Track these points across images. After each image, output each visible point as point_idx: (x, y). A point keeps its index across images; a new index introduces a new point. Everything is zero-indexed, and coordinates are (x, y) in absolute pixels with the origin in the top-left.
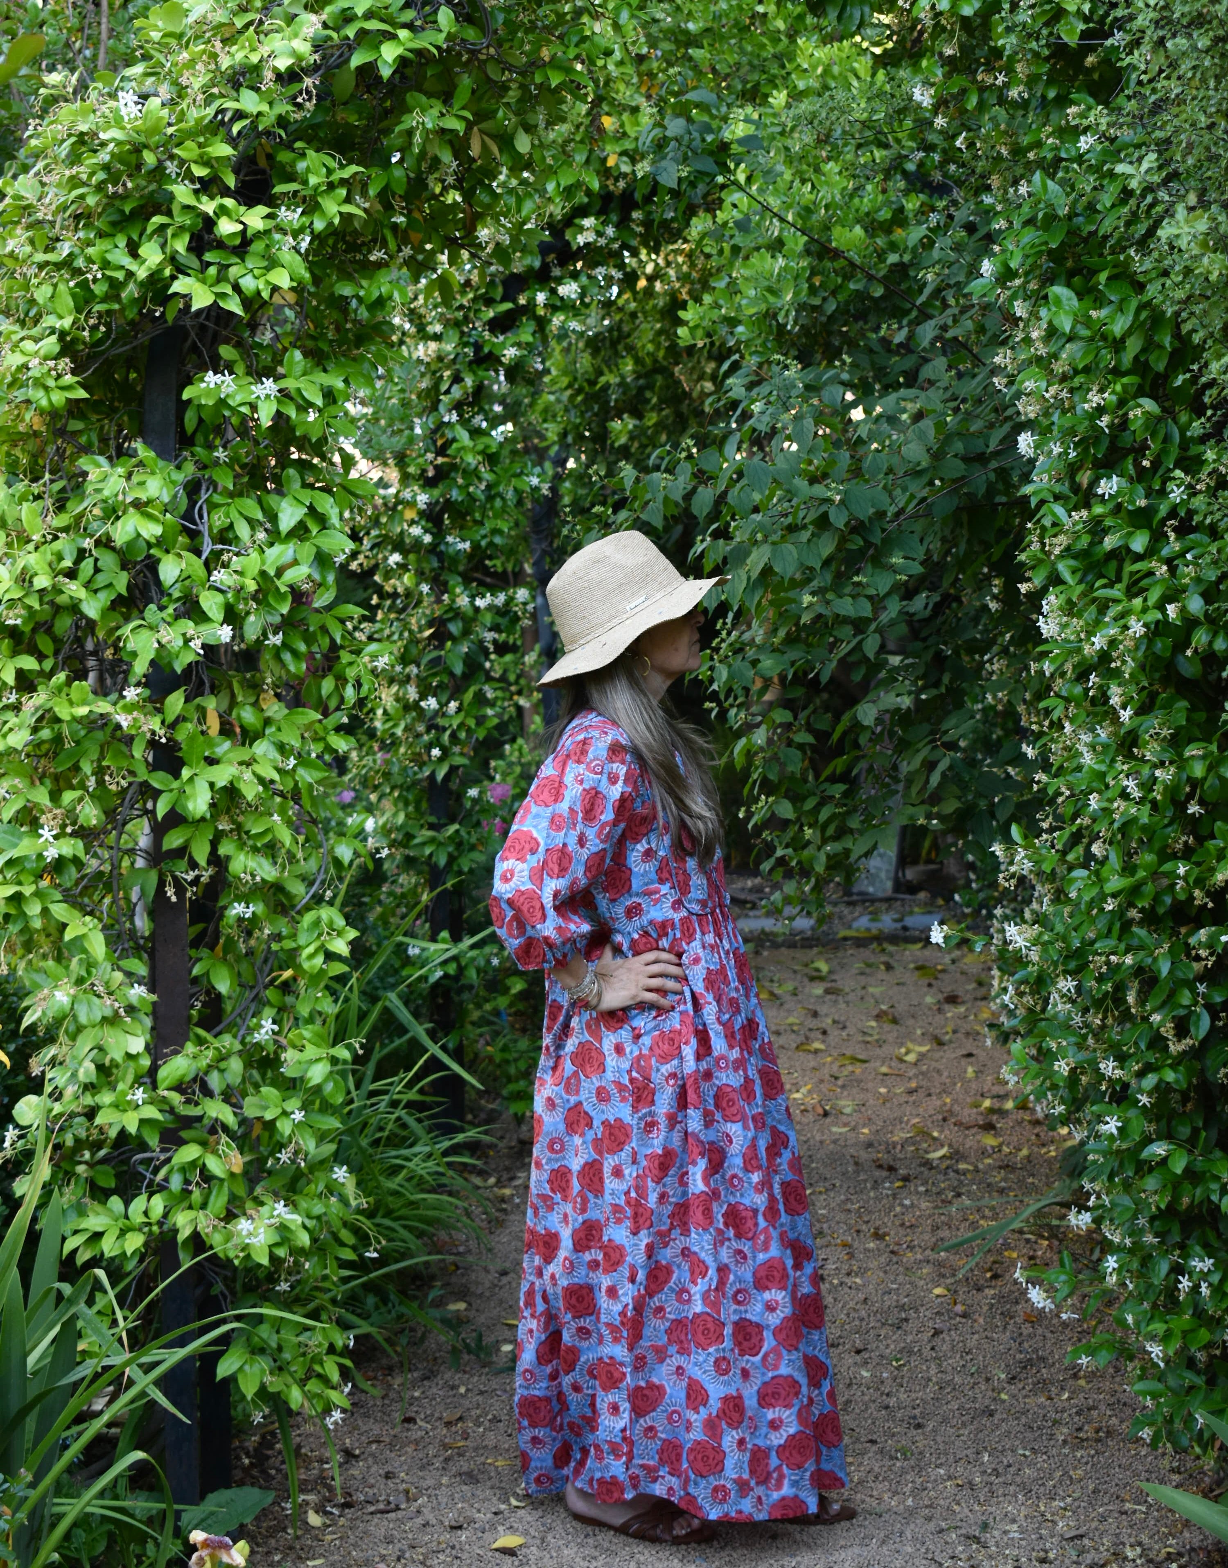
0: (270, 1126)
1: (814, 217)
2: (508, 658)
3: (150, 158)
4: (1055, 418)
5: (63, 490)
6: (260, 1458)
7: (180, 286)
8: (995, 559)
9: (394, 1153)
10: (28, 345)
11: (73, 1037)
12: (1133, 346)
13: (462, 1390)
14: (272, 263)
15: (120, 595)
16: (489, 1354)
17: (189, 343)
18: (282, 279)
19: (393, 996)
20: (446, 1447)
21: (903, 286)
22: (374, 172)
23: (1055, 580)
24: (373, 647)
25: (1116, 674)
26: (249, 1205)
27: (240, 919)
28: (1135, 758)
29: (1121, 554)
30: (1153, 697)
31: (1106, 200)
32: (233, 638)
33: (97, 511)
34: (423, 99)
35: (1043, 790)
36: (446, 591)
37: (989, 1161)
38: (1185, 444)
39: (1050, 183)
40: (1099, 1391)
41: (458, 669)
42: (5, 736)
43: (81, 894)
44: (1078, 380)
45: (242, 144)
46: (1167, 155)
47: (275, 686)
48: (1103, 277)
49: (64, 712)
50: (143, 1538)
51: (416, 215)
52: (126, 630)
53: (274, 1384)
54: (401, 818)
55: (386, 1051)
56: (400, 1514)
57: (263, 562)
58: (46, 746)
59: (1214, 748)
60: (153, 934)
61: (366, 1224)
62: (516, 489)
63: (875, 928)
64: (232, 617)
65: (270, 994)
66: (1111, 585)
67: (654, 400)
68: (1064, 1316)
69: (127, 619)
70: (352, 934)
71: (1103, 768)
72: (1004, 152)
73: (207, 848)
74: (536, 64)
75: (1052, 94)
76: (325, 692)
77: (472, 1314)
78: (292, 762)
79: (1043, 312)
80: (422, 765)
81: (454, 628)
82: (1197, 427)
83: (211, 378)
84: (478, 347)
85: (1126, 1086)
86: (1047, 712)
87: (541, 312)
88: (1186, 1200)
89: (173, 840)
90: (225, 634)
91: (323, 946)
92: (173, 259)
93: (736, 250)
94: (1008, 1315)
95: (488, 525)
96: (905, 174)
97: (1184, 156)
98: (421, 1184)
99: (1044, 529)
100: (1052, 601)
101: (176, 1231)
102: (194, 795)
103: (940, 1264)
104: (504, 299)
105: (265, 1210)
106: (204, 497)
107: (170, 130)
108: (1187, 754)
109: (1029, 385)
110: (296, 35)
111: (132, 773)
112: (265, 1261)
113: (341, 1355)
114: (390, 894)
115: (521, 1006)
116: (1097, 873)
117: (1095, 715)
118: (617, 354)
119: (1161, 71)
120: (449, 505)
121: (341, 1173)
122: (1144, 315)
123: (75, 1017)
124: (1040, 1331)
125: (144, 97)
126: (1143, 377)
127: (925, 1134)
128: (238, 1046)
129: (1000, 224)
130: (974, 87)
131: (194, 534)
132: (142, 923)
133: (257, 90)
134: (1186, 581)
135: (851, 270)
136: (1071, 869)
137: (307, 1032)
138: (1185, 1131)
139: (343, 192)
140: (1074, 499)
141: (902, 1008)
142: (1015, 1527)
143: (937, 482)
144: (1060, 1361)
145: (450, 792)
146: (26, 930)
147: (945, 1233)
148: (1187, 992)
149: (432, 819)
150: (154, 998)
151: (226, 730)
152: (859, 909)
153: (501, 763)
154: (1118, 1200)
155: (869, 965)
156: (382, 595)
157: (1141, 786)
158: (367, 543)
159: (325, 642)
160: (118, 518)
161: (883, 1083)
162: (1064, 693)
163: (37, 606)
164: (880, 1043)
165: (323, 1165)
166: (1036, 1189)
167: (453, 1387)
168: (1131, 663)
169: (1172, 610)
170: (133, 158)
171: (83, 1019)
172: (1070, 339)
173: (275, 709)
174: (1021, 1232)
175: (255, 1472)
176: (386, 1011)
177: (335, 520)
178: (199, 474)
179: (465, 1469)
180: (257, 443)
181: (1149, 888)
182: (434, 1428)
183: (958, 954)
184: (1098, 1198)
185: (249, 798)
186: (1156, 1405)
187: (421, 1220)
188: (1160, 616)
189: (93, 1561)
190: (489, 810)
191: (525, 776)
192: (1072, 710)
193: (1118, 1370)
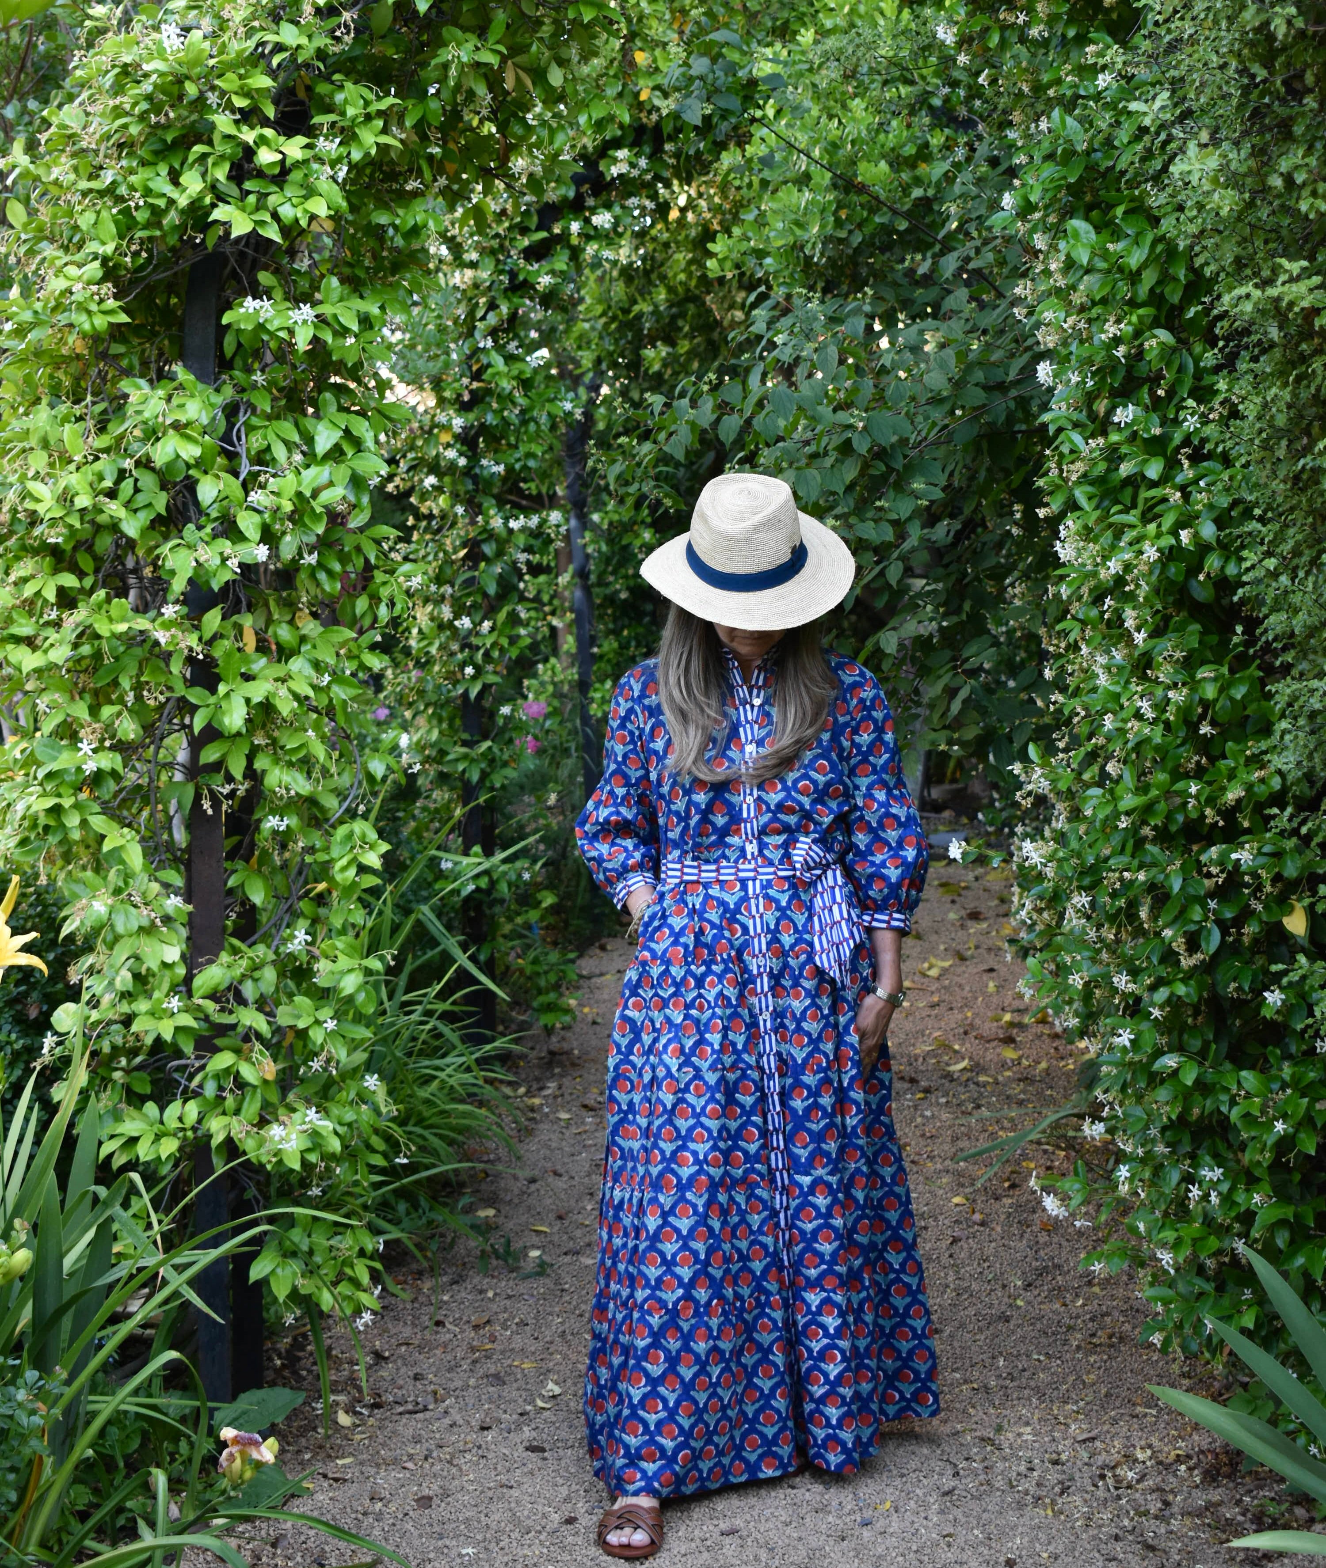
0: (302, 1034)
1: (841, 152)
2: (542, 578)
3: (192, 90)
4: (1073, 348)
5: (104, 412)
6: (292, 1359)
7: (220, 213)
8: (1014, 486)
9: (427, 1063)
10: (72, 270)
11: (111, 947)
12: (1149, 278)
13: (490, 1294)
14: (310, 192)
15: (159, 515)
16: (517, 1259)
17: (229, 269)
18: (320, 207)
19: (425, 908)
20: (473, 1349)
21: (928, 220)
22: (411, 104)
23: (1072, 506)
24: (407, 567)
25: (1131, 597)
26: (281, 1111)
27: (275, 832)
28: (1149, 679)
29: (1136, 481)
30: (1167, 619)
31: (1123, 136)
32: (269, 557)
33: (137, 433)
34: (459, 33)
35: (1059, 711)
36: (481, 513)
37: (1008, 1074)
38: (1199, 374)
39: (1069, 120)
40: (1113, 1298)
41: (492, 589)
42: (46, 652)
43: (120, 807)
44: (1095, 312)
45: (282, 76)
46: (1180, 93)
47: (310, 604)
48: (1120, 211)
49: (103, 628)
50: (176, 1436)
51: (452, 146)
52: (165, 549)
53: (306, 1286)
54: (435, 735)
55: (418, 962)
56: (428, 1414)
57: (299, 484)
58: (86, 662)
59: (1225, 670)
60: (189, 845)
61: (397, 1132)
62: (550, 414)
64: (268, 536)
65: (304, 905)
66: (1126, 511)
67: (687, 328)
68: (1077, 1224)
69: (166, 538)
70: (384, 847)
71: (1118, 689)
72: (1026, 89)
73: (243, 763)
75: (1071, 33)
76: (359, 611)
77: (501, 1220)
78: (327, 678)
79: (1062, 245)
80: (456, 682)
81: (488, 549)
82: (1210, 358)
83: (250, 303)
84: (513, 275)
85: (1138, 1000)
86: (1065, 633)
87: (575, 241)
88: (1196, 1111)
89: (210, 754)
90: (262, 553)
91: (355, 859)
92: (213, 188)
93: (764, 183)
94: (1025, 1224)
95: (523, 449)
96: (931, 107)
97: (1198, 95)
98: (452, 1095)
99: (1062, 456)
100: (1070, 526)
101: (210, 1137)
102: (230, 710)
103: (960, 1174)
104: (539, 228)
105: (297, 1116)
106: (242, 420)
107: (212, 62)
108: (1199, 676)
109: (1048, 315)
111: (170, 689)
112: (297, 1166)
113: (371, 1258)
114: (424, 809)
115: (551, 920)
116: (1112, 791)
117: (1111, 637)
118: (650, 283)
119: (1176, 12)
120: (483, 429)
121: (372, 1082)
122: (1160, 248)
123: (112, 926)
124: (1056, 1239)
125: (187, 30)
126: (1159, 309)
127: (948, 1047)
128: (272, 956)
129: (1020, 159)
130: (996, 26)
131: (232, 456)
132: (180, 836)
133: (297, 23)
134: (1199, 507)
135: (875, 205)
136: (1087, 786)
137: (340, 943)
138: (1196, 1044)
139: (380, 123)
140: (1091, 427)
141: (925, 924)
142: (1028, 1429)
143: (959, 412)
144: (1075, 1268)
145: (483, 710)
146: (65, 841)
147: (964, 1143)
148: (1198, 908)
149: (466, 736)
150: (190, 908)
151: (262, 647)
153: (534, 682)
154: (1131, 1111)
156: (418, 517)
157: (1155, 707)
158: (403, 465)
159: (360, 563)
160: (158, 439)
162: (1081, 616)
163: (78, 525)
165: (355, 1073)
166: (1053, 1101)
167: (481, 1292)
168: (1145, 587)
169: (1185, 536)
170: (175, 89)
171: (120, 929)
172: (1088, 272)
173: (310, 627)
174: (1039, 1143)
175: (286, 1373)
176: (419, 923)
177: (370, 443)
178: (237, 397)
179: (492, 1371)
180: (294, 367)
181: (1162, 806)
182: (462, 1331)
183: (980, 871)
184: (1112, 1109)
185: (285, 714)
186: (1168, 1311)
187: (453, 1129)
188: (1173, 541)
189: (127, 1458)
190: (521, 727)
191: (558, 694)
192: (1088, 633)
193: (1131, 1277)
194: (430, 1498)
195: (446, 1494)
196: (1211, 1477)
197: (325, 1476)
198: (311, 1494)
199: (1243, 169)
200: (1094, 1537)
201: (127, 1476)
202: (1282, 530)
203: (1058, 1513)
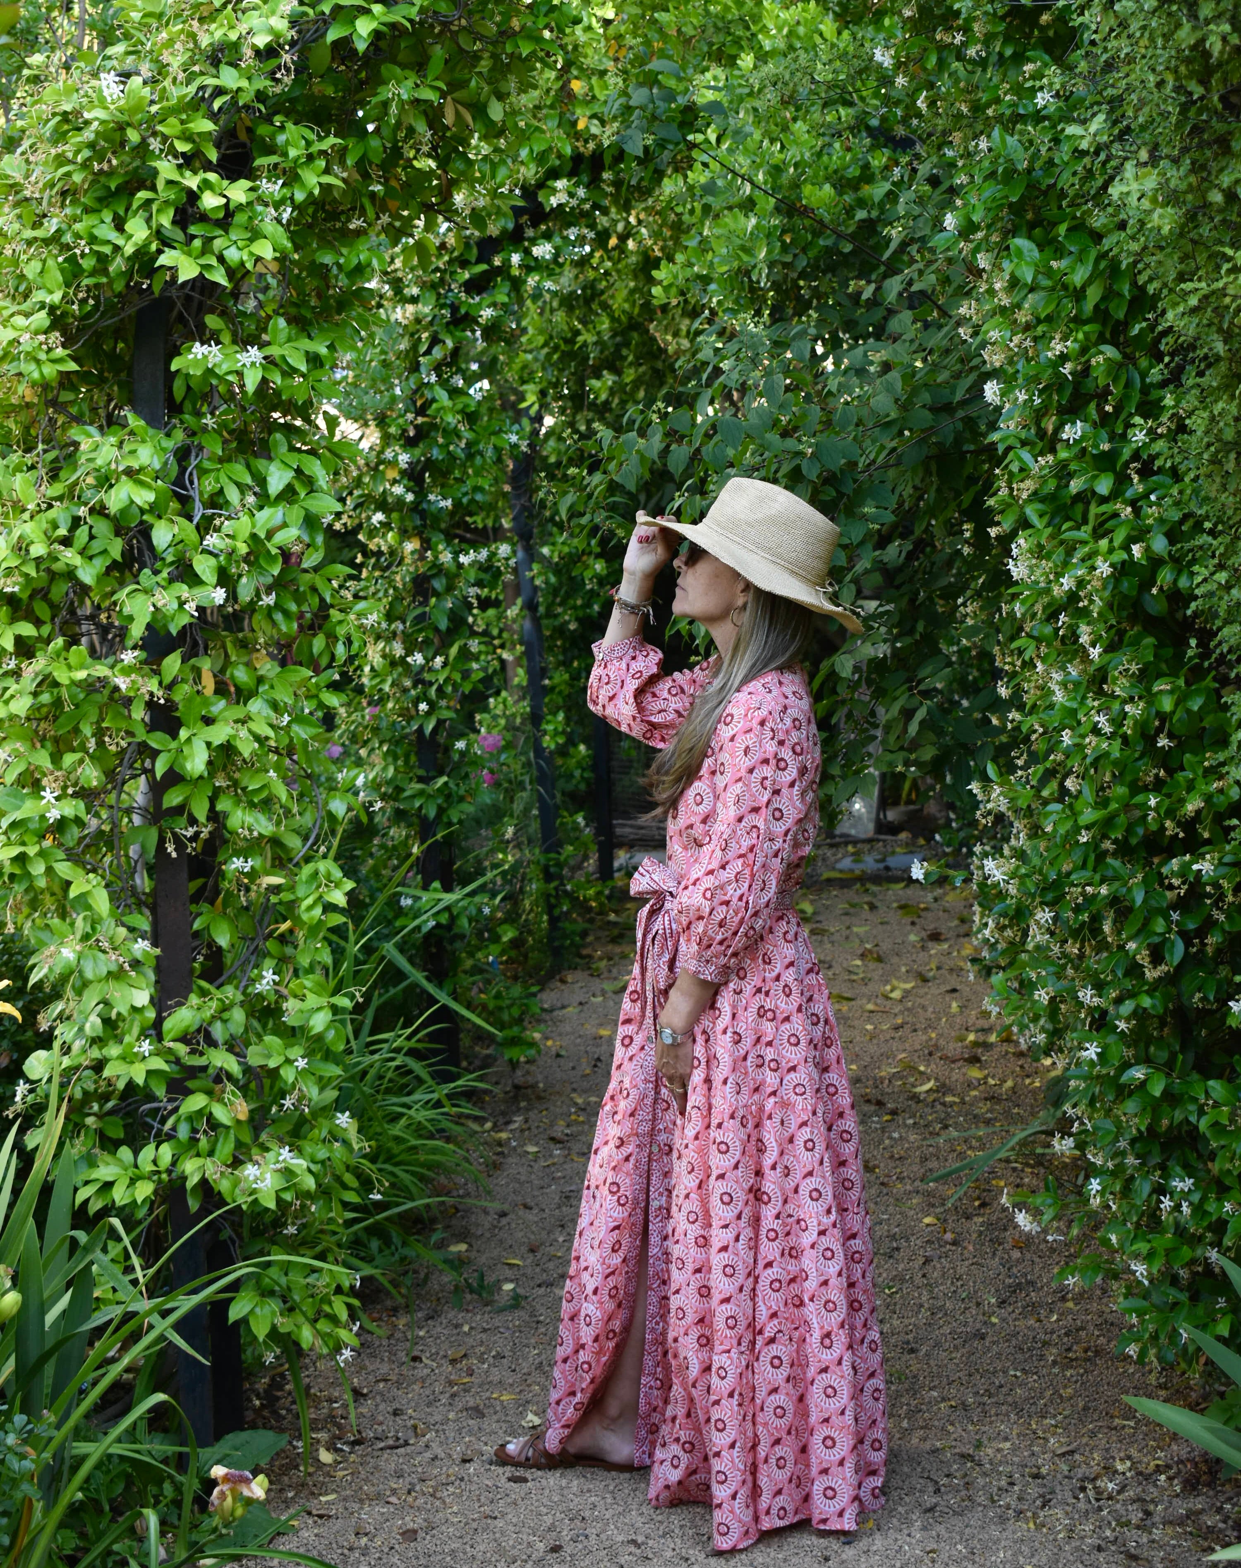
0: (274, 1073)
1: (784, 176)
2: (491, 612)
3: (133, 136)
4: (1020, 366)
5: (56, 460)
6: (270, 1399)
7: (166, 259)
8: (964, 506)
9: (395, 1100)
10: (19, 321)
11: (79, 992)
12: (1093, 295)
13: (466, 1328)
14: (256, 235)
15: (115, 561)
16: (491, 1293)
17: (175, 313)
18: (265, 250)
19: (389, 947)
20: (451, 1384)
21: (872, 242)
22: (351, 143)
23: (1024, 524)
24: (361, 605)
25: (1084, 613)
26: (255, 1151)
27: (239, 874)
28: (1105, 694)
29: (1085, 497)
30: (1121, 633)
31: (1064, 153)
32: (227, 600)
33: (90, 480)
34: (398, 70)
35: (1017, 729)
36: (429, 548)
37: (974, 1093)
38: (1146, 390)
39: (1008, 138)
40: (1086, 1312)
41: (443, 624)
42: (7, 702)
43: (84, 852)
44: (1040, 329)
45: (223, 118)
46: (1119, 113)
47: (267, 645)
48: (1062, 229)
49: (62, 676)
51: (393, 183)
52: (122, 595)
53: (285, 1324)
54: (390, 772)
55: (385, 998)
56: (409, 1449)
57: (254, 526)
58: (44, 710)
59: (1181, 682)
60: (153, 890)
61: (370, 1169)
62: (495, 447)
63: (858, 869)
64: (225, 579)
65: (271, 945)
66: (1076, 527)
67: (631, 358)
68: (1050, 1238)
69: (122, 584)
70: (349, 885)
71: (1075, 705)
72: (964, 109)
73: (206, 805)
74: (506, 34)
75: (1008, 52)
76: (316, 650)
77: (473, 1255)
78: (286, 718)
79: (1007, 266)
80: (409, 719)
81: (438, 584)
82: (1156, 373)
83: (199, 350)
84: (454, 308)
85: (1104, 1013)
86: (1020, 652)
87: (515, 272)
88: (1165, 1122)
89: (173, 798)
90: (219, 596)
91: (321, 897)
92: (159, 234)
93: (706, 208)
94: (997, 1242)
95: (469, 483)
96: (868, 128)
97: (1135, 113)
98: (418, 1130)
99: (1011, 474)
100: (1022, 544)
101: (184, 1178)
102: (192, 755)
103: (929, 1194)
104: (479, 261)
105: (270, 1156)
106: (194, 463)
107: (154, 109)
108: (1155, 689)
109: (994, 335)
110: (273, 13)
111: (130, 733)
112: (272, 1205)
113: (348, 1295)
114: (382, 846)
115: (513, 953)
116: (1071, 807)
117: (1066, 653)
118: (592, 312)
119: (1112, 30)
120: (429, 464)
121: (344, 1120)
122: (1103, 264)
123: (81, 972)
124: (1028, 1256)
125: (125, 75)
126: (1104, 324)
127: (913, 1069)
128: (240, 997)
129: (961, 179)
130: (932, 46)
131: (184, 500)
132: (143, 882)
133: (236, 66)
134: (1150, 521)
135: (820, 228)
136: (1046, 802)
137: (308, 982)
138: (1161, 1055)
139: (322, 163)
140: (1040, 445)
141: (886, 946)
142: (1008, 1445)
143: (907, 433)
144: (1048, 1284)
145: (439, 745)
146: (29, 889)
147: (933, 1164)
148: (1160, 920)
149: (421, 772)
150: (158, 951)
151: (221, 690)
152: (841, 851)
153: (486, 716)
154: (1099, 1124)
155: (853, 906)
156: (366, 553)
157: (1111, 721)
158: (350, 503)
159: (315, 602)
160: (111, 486)
161: (869, 1020)
162: (1035, 633)
163: (33, 574)
164: (865, 981)
165: (328, 1111)
166: (1021, 1119)
167: (457, 1326)
168: (1098, 602)
169: (1136, 550)
170: (117, 136)
171: (89, 974)
172: (1032, 290)
173: (267, 667)
174: (1007, 1161)
175: (266, 1413)
176: (384, 960)
177: (322, 483)
178: (188, 441)
179: (471, 1404)
180: (244, 409)
181: (1122, 819)
182: (440, 1366)
183: (939, 891)
184: (1082, 1123)
185: (246, 755)
186: (1142, 1322)
187: (422, 1165)
188: (1125, 556)
189: (111, 1501)
190: (476, 762)
191: (510, 727)
192: (1043, 649)
193: (1104, 1291)
194: (415, 1532)
195: (430, 1527)
196: (1191, 1486)
197: (309, 1513)
198: (296, 1531)
199: (1183, 186)
200: (1077, 1549)
201: (113, 1520)
202: (1232, 542)
203: (1040, 1526)
